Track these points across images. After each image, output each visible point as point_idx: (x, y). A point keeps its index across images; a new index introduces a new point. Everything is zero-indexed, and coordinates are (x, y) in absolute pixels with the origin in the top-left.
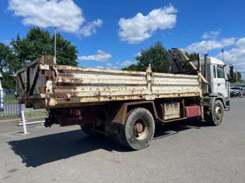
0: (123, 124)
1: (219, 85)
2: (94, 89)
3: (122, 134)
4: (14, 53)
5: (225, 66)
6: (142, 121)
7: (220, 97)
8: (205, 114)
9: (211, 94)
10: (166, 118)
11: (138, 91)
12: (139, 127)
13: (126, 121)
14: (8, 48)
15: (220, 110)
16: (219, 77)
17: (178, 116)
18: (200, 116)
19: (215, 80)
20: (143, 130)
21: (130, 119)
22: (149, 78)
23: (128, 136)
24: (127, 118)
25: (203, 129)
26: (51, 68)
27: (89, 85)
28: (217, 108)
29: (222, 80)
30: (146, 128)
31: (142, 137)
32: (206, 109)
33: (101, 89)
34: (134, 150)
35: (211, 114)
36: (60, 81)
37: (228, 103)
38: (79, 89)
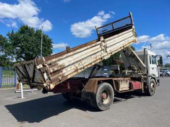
0: (95, 93)
1: (153, 69)
2: (73, 67)
3: (94, 100)
4: (8, 42)
5: (157, 56)
6: (106, 91)
7: (154, 77)
8: (144, 88)
9: (148, 75)
10: (120, 90)
11: (99, 56)
12: (104, 95)
13: (97, 91)
14: (5, 38)
15: (153, 86)
16: (153, 63)
17: (128, 89)
18: (141, 89)
19: (151, 66)
20: (107, 98)
21: (99, 90)
22: (103, 44)
23: (98, 101)
24: (97, 89)
25: (143, 98)
26: (44, 66)
27: (69, 65)
28: (152, 84)
29: (155, 66)
30: (109, 96)
31: (106, 102)
32: (145, 84)
33: (77, 65)
34: (101, 111)
35: (148, 88)
36: (52, 71)
37: (158, 81)
38: (64, 71)
